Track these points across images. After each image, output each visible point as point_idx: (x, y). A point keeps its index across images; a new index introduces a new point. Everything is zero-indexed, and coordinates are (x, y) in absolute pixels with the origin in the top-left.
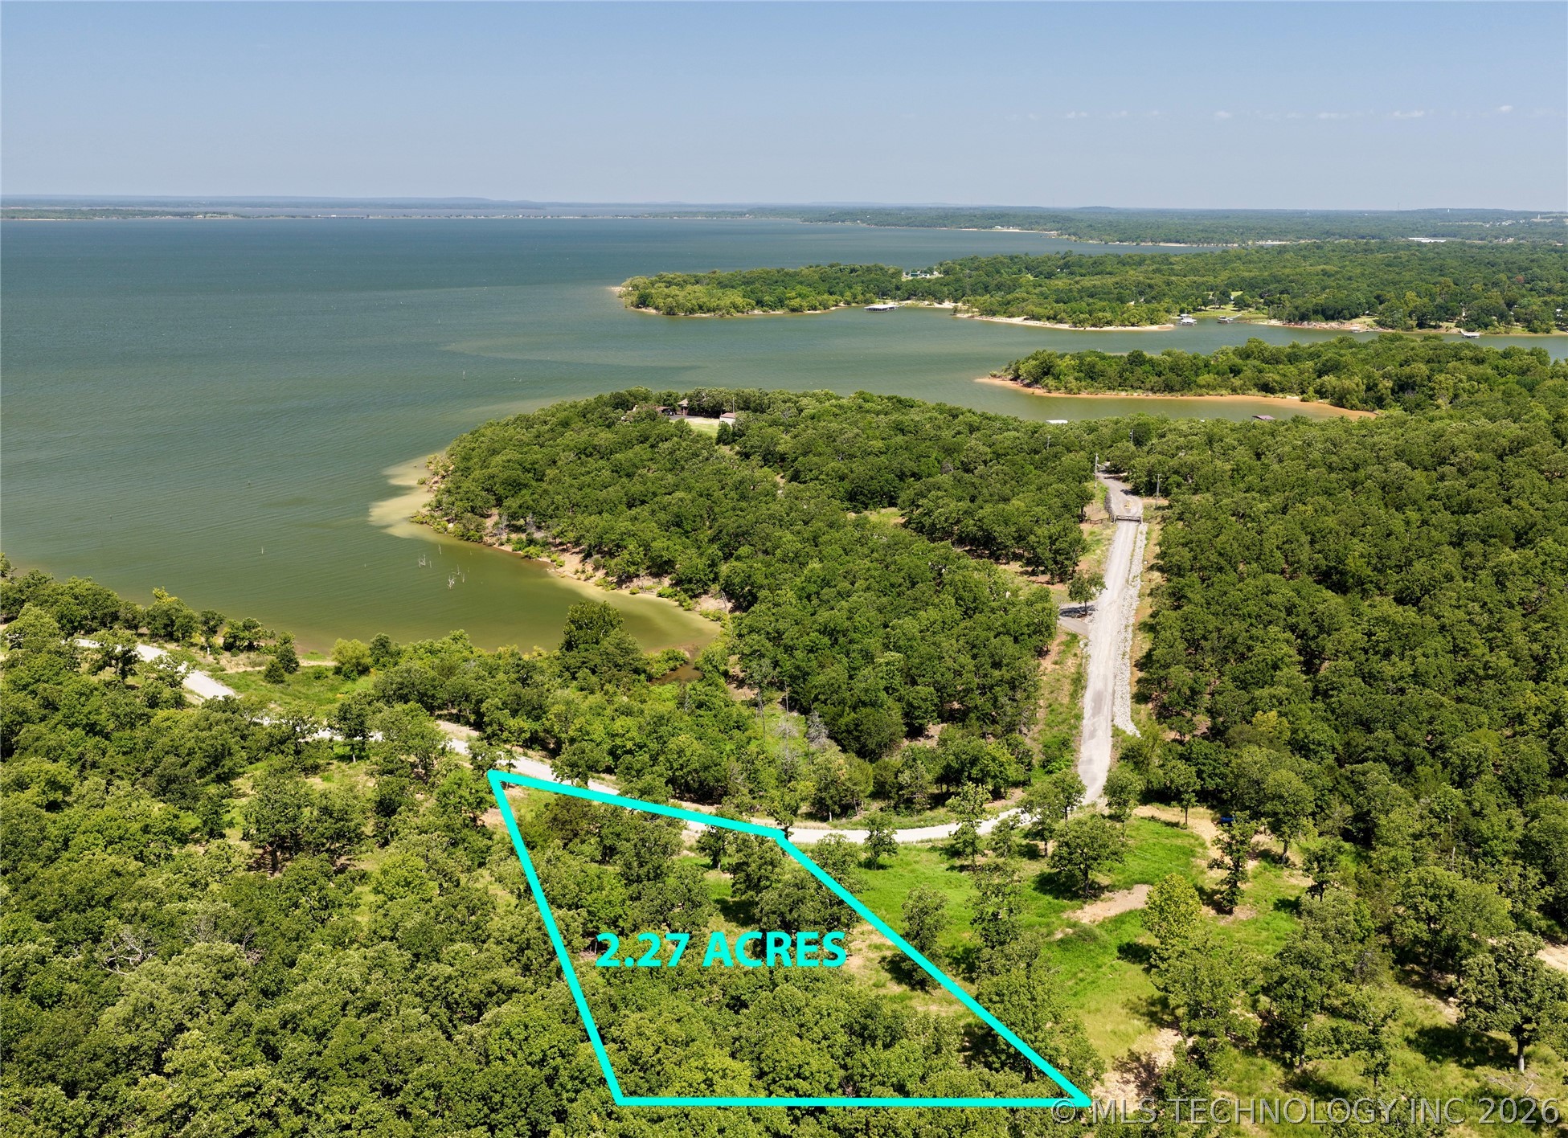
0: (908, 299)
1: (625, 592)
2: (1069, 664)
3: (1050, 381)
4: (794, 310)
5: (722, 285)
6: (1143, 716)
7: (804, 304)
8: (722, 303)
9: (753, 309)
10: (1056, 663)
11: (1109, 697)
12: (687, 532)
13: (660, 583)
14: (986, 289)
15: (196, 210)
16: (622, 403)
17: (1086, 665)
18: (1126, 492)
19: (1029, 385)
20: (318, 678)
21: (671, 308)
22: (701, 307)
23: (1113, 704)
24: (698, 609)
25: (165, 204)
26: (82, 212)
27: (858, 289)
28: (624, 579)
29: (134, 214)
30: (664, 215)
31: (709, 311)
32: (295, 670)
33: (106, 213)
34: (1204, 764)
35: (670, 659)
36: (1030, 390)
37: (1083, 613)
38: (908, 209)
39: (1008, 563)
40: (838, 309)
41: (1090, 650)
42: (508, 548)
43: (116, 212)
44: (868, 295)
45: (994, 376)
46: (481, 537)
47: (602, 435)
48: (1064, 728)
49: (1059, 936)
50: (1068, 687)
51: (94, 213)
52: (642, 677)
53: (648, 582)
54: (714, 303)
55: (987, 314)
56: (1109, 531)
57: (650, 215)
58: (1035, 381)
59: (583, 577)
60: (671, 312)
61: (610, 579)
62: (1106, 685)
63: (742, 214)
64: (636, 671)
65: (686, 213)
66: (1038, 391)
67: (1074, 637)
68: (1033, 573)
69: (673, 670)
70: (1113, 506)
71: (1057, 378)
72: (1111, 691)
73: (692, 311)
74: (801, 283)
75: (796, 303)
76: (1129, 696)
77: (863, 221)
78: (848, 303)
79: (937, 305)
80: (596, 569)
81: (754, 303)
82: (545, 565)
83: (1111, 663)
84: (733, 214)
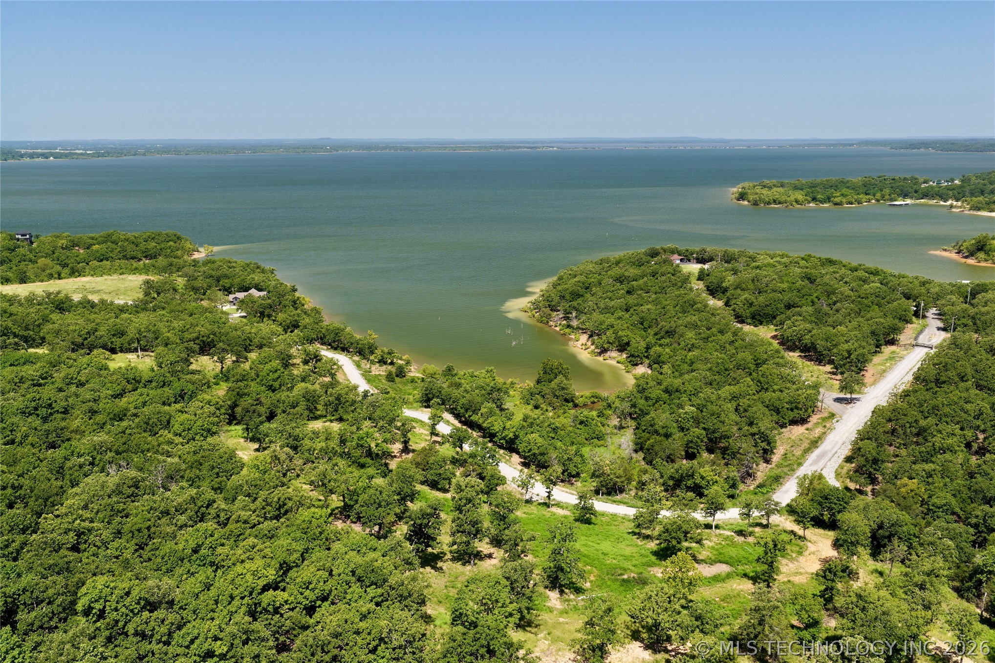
0: (922, 199)
1: (601, 359)
2: (817, 431)
3: (981, 255)
4: (836, 204)
5: (796, 188)
6: (845, 471)
7: (844, 200)
8: (788, 199)
9: (809, 202)
10: (807, 429)
11: (830, 455)
12: (645, 328)
13: (621, 355)
14: (982, 193)
15: (538, 145)
16: (654, 254)
17: (829, 433)
18: (939, 329)
19: (966, 257)
20: (412, 382)
21: (756, 201)
22: (775, 201)
23: (830, 460)
24: (633, 372)
25: (528, 143)
26: (486, 147)
27: (887, 191)
28: (604, 351)
29: (509, 148)
30: (800, 146)
31: (780, 203)
32: (404, 376)
33: (497, 147)
34: (835, 504)
35: (592, 396)
36: (964, 260)
37: (849, 401)
38: (972, 140)
39: (825, 365)
40: (869, 205)
41: (837, 425)
42: (558, 329)
43: (501, 147)
44: (893, 196)
45: (945, 250)
46: (548, 322)
47: (631, 271)
48: (786, 470)
49: (625, 577)
50: (806, 445)
51: (491, 148)
52: (571, 404)
53: (614, 354)
54: (784, 198)
55: (974, 210)
56: (905, 352)
57: (790, 146)
58: (971, 254)
59: (584, 348)
60: (755, 204)
61: (596, 350)
62: (832, 449)
63: (852, 145)
64: (567, 401)
65: (815, 145)
66: (971, 261)
67: (832, 415)
68: (833, 373)
69: (593, 403)
70: (921, 337)
71: (987, 253)
72: (833, 452)
73: (769, 203)
74: (848, 187)
75: (837, 200)
76: (844, 457)
77: (933, 148)
78: (878, 201)
79: (942, 203)
80: (592, 344)
81: (810, 199)
82: (571, 339)
83: (847, 435)
84: (846, 145)
